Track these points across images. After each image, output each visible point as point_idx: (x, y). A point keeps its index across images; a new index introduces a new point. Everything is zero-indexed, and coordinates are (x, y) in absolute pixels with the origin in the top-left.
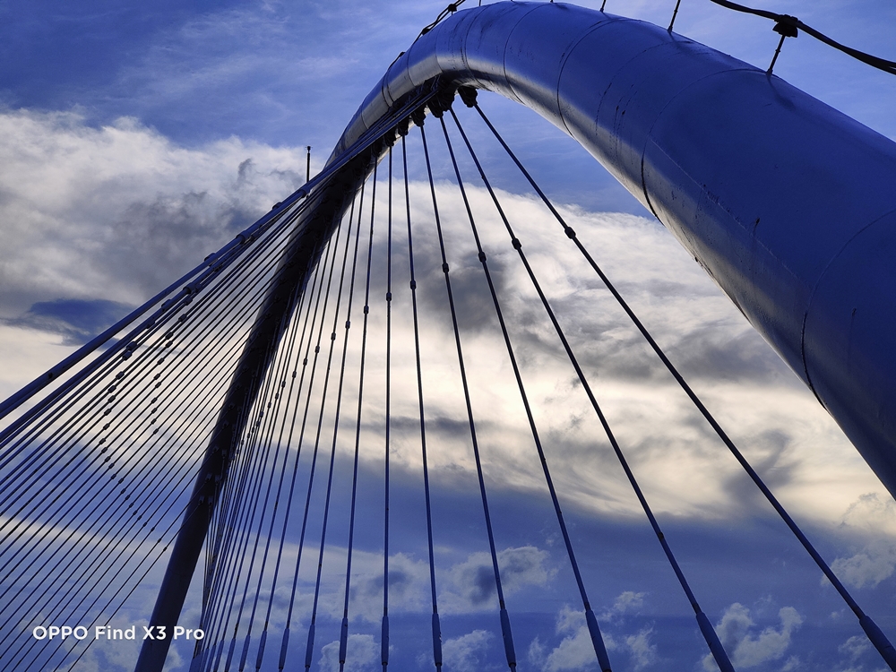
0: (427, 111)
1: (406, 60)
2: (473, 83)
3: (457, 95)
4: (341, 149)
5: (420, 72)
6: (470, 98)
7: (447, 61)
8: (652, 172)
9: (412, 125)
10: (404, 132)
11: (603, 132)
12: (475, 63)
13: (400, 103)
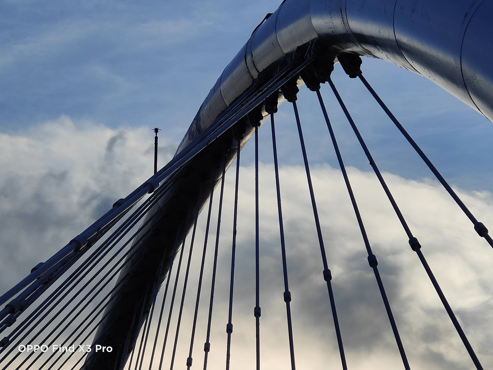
0: (301, 83)
1: (274, 22)
2: (356, 49)
3: (337, 64)
4: (196, 132)
5: (291, 37)
6: (353, 67)
7: (324, 23)
9: (282, 100)
10: (272, 109)
12: (358, 26)
13: (267, 75)
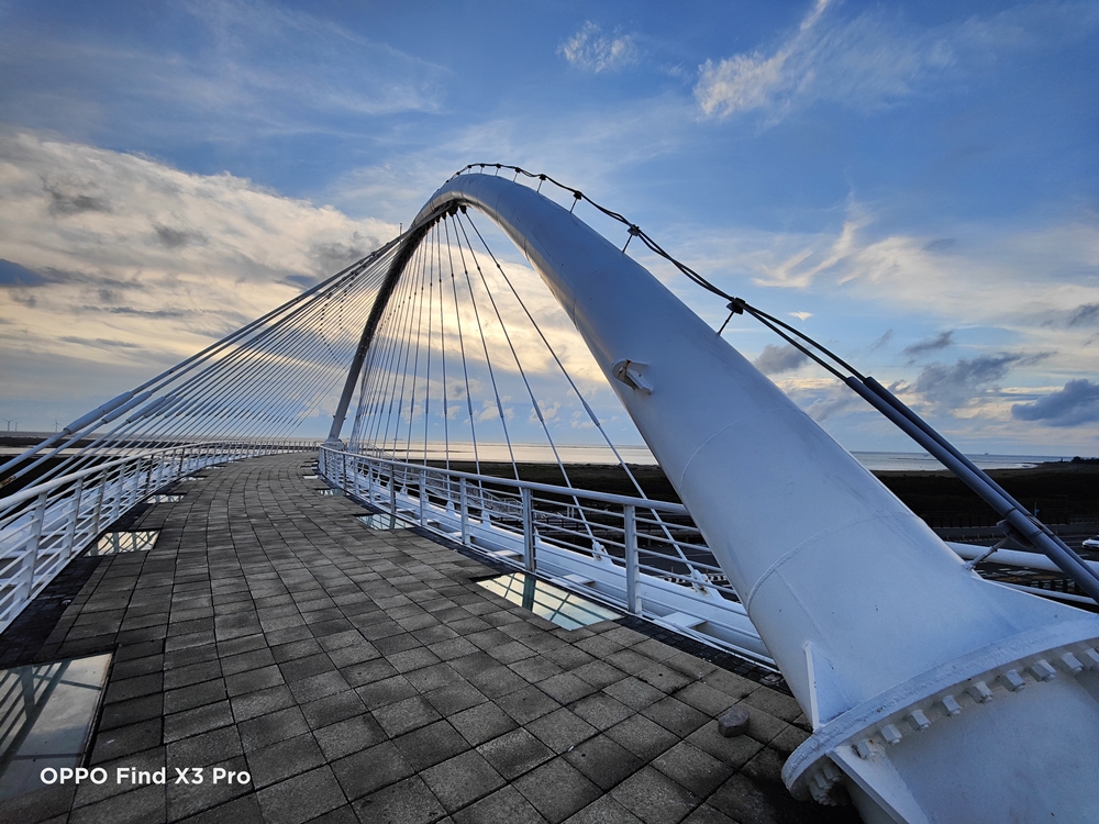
0: (447, 214)
1: (440, 192)
3: (459, 208)
5: (445, 198)
6: (464, 210)
7: (456, 194)
8: (528, 244)
9: (441, 219)
10: (438, 221)
11: (512, 228)
12: (466, 196)
